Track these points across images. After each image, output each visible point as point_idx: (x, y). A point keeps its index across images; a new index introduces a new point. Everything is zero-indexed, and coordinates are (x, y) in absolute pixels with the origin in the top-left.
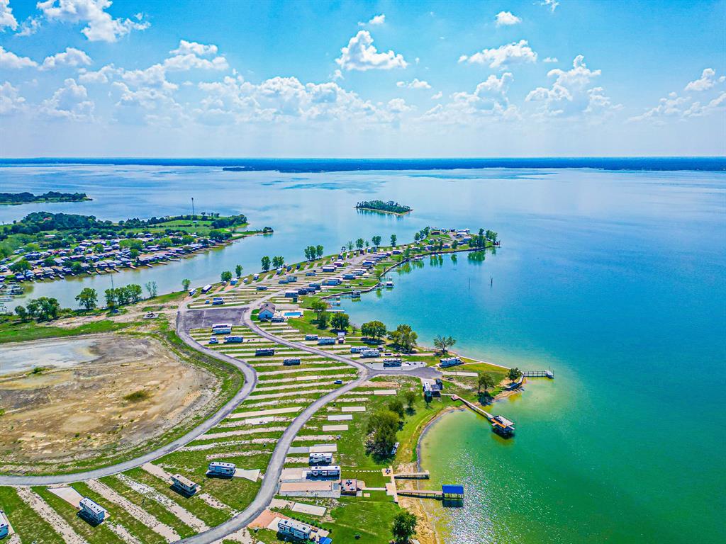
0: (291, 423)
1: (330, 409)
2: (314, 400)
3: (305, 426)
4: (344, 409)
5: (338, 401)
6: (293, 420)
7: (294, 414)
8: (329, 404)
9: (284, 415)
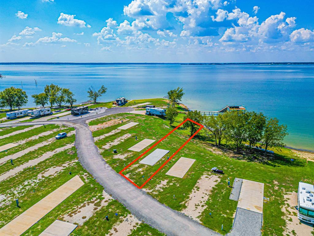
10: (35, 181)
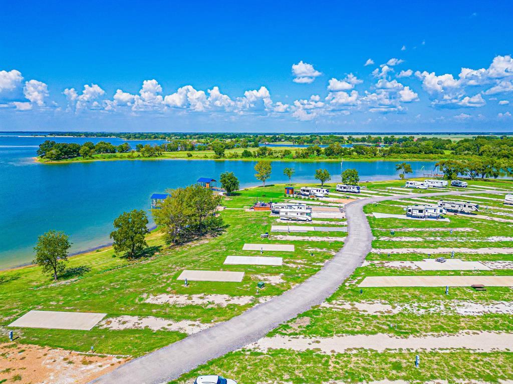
0: (368, 257)
1: (275, 280)
2: (325, 305)
3: (334, 254)
4: (238, 277)
5: (245, 300)
6: (367, 263)
7: (369, 272)
8: (277, 291)
9: (394, 272)
10: (409, 308)
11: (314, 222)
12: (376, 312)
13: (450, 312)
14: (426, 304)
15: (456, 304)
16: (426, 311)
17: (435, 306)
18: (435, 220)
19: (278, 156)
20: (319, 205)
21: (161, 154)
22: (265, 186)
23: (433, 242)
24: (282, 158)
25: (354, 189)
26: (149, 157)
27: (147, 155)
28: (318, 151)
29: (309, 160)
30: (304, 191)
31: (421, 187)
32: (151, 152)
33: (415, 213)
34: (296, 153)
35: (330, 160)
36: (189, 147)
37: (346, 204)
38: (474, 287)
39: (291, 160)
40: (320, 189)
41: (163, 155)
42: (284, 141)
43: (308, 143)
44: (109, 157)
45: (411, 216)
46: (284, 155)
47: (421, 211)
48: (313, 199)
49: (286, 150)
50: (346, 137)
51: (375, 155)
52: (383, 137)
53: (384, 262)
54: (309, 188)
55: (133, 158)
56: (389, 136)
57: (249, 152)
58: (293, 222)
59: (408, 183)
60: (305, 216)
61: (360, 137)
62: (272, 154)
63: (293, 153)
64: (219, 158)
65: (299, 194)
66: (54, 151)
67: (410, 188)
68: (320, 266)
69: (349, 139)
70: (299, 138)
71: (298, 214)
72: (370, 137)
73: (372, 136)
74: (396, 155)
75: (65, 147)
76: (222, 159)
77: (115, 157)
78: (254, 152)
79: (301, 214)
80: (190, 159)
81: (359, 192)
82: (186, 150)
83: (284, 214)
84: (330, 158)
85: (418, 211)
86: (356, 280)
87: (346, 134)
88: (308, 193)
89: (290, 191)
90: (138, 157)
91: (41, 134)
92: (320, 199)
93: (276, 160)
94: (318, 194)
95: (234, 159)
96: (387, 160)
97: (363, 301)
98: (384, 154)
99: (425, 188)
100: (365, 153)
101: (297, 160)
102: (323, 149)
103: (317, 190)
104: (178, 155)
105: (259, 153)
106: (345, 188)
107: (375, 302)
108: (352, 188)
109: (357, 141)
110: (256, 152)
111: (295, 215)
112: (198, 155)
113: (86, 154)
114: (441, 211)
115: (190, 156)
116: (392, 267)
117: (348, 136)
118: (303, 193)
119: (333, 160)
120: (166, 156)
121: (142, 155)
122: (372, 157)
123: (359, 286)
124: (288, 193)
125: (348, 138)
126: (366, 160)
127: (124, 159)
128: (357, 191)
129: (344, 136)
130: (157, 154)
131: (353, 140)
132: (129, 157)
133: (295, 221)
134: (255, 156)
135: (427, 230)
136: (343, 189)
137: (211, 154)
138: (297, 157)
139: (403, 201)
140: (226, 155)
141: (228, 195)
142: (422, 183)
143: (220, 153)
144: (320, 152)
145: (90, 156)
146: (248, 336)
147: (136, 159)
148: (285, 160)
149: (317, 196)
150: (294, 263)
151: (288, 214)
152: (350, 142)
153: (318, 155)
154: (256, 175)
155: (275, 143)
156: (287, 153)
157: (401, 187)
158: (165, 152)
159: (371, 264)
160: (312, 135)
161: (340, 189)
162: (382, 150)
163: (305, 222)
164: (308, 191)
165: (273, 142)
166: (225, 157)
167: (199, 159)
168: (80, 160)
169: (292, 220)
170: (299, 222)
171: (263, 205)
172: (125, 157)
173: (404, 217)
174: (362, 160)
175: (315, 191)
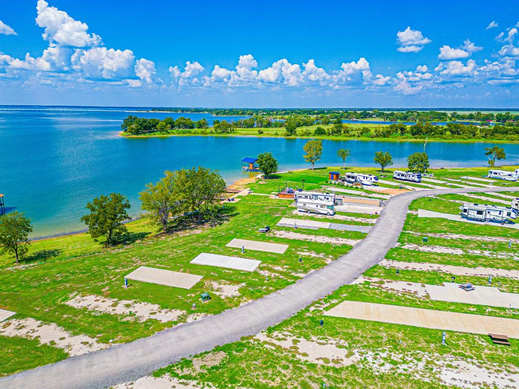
0: (369, 272)
1: (230, 291)
2: (262, 337)
3: (329, 262)
4: (192, 281)
5: (172, 316)
6: (361, 280)
7: (355, 294)
8: (219, 308)
9: (390, 299)
11: (337, 217)
12: (318, 359)
13: (428, 374)
14: (401, 356)
15: (445, 363)
16: (392, 369)
17: (411, 361)
18: (499, 225)
19: (354, 135)
20: (359, 196)
21: (233, 131)
22: (314, 169)
23: (476, 258)
24: (359, 136)
25: (414, 178)
26: (221, 133)
27: (219, 131)
28: (402, 129)
29: (390, 139)
30: (349, 177)
31: (508, 178)
32: (225, 128)
33: (473, 214)
34: (376, 131)
35: (415, 140)
36: (265, 124)
37: (393, 195)
38: (494, 339)
39: (370, 139)
40: (367, 176)
41: (236, 132)
42: (374, 118)
43: (401, 120)
44: (184, 133)
45: (466, 217)
46: (361, 133)
47: (480, 212)
48: (357, 188)
49: (364, 128)
50: (449, 113)
51: (474, 135)
52: (495, 114)
53: (385, 280)
54: (355, 174)
55: (206, 134)
56: (503, 113)
57: (323, 129)
58: (310, 215)
59: (491, 172)
60: (326, 208)
61: (467, 113)
62: (348, 132)
63: (373, 132)
64: (290, 135)
65: (344, 180)
66: (133, 126)
67: (494, 178)
68: (298, 278)
69: (453, 115)
70: (392, 114)
71: (317, 206)
72: (479, 113)
73: (482, 112)
74: (500, 136)
75: (145, 121)
76: (293, 137)
77: (189, 132)
78: (328, 129)
79: (322, 206)
80: (261, 136)
81: (419, 182)
82: (261, 127)
83: (302, 205)
84: (416, 138)
85: (476, 212)
86: (328, 304)
87: (450, 110)
88: (353, 180)
89: (335, 176)
90: (211, 133)
91: (144, 109)
92: (365, 187)
93: (352, 139)
94: (365, 182)
95: (305, 137)
96: (489, 141)
97: (314, 338)
98: (486, 135)
99: (513, 179)
100: (461, 133)
101: (375, 139)
102: (408, 127)
103: (364, 177)
104: (250, 132)
105: (333, 130)
106: (403, 175)
107: (329, 342)
108: (411, 176)
109: (463, 118)
110: (330, 130)
111: (314, 206)
112: (269, 132)
113: (162, 130)
114: (509, 214)
115: (261, 133)
116: (391, 289)
117: (452, 112)
118: (348, 179)
119: (419, 140)
120: (238, 133)
121: (214, 131)
122: (469, 138)
123: (326, 313)
124: (332, 178)
125: (451, 114)
126: (462, 140)
127: (197, 135)
128: (417, 179)
129: (446, 112)
130: (229, 131)
131: (458, 117)
132: (202, 133)
133: (313, 214)
134: (329, 134)
135: (479, 238)
136: (400, 177)
137: (283, 130)
138: (377, 136)
139: (472, 196)
140: (297, 133)
141: (265, 177)
142: (510, 173)
143: (291, 131)
144: (405, 131)
145: (166, 131)
146: (131, 371)
147: (209, 135)
148: (362, 138)
149: (363, 184)
150: (270, 270)
151: (307, 205)
152: (453, 119)
153: (402, 134)
154: (305, 156)
155: (364, 120)
156: (365, 131)
157: (483, 177)
158: (238, 129)
159: (366, 282)
160: (408, 110)
161: (398, 177)
162: (484, 129)
163: (324, 217)
164: (353, 177)
165: (362, 118)
166: (296, 135)
167: (269, 136)
168: (158, 135)
169: (311, 213)
170: (319, 215)
171: (289, 192)
172: (198, 133)
173: (457, 218)
174: (455, 140)
175: (361, 178)
